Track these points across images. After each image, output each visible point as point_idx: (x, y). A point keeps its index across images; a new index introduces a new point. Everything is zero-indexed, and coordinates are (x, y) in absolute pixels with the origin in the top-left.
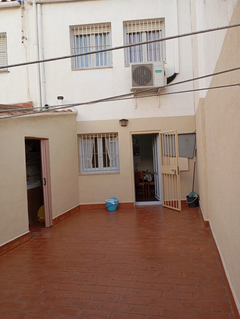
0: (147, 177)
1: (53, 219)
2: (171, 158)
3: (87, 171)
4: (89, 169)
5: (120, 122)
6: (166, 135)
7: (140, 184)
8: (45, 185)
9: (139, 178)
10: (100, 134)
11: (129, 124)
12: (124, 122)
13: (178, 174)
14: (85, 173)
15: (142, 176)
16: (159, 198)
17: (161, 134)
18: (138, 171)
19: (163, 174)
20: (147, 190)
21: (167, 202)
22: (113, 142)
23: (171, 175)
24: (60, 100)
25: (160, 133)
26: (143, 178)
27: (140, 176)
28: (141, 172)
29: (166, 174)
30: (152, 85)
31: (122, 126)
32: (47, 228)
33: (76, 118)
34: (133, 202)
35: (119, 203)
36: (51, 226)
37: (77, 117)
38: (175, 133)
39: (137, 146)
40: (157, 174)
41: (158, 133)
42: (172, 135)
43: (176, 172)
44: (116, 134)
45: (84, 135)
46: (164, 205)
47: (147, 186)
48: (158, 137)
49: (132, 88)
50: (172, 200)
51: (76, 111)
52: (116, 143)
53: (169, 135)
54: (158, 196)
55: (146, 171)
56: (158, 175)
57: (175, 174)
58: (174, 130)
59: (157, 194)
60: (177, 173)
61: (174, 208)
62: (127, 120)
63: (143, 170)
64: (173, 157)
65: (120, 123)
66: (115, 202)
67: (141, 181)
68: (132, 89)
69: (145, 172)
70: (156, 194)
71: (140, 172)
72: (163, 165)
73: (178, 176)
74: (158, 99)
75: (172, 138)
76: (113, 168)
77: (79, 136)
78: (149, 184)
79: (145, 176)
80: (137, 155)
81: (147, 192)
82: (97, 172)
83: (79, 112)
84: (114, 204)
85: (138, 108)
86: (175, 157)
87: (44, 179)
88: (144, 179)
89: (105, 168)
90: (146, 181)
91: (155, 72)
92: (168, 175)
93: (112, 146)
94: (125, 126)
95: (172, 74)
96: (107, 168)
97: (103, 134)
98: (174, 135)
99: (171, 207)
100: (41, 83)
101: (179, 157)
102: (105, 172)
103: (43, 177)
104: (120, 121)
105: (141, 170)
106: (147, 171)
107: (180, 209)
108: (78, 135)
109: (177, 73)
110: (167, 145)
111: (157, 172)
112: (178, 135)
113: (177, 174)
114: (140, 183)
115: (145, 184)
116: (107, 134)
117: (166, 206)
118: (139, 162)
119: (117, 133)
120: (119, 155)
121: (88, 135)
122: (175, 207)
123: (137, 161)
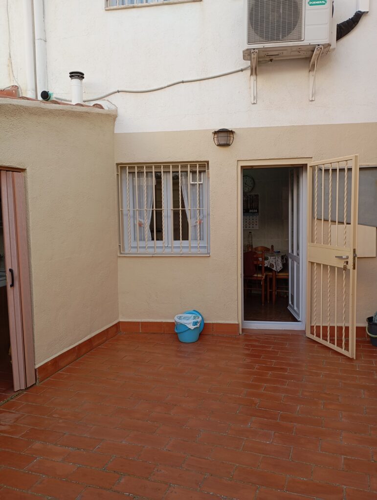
0: (273, 261)
1: (37, 366)
2: (336, 227)
3: (136, 247)
4: (142, 244)
5: (216, 136)
6: (327, 171)
7: (255, 275)
8: (12, 285)
9: (255, 262)
10: (166, 165)
11: (237, 143)
12: (224, 137)
13: (354, 268)
14: (134, 251)
15: (260, 259)
16: (298, 315)
17: (313, 167)
18: (254, 247)
19: (312, 263)
20: (271, 288)
21: (318, 327)
22: (198, 183)
23: (333, 268)
24: (76, 81)
25: (310, 163)
26: (263, 263)
27: (257, 259)
28: (259, 249)
29: (319, 265)
30: (299, 39)
31: (219, 145)
32: (17, 393)
33: (114, 125)
34: (237, 323)
35: (205, 325)
36: (29, 385)
37: (116, 123)
38: (351, 164)
39: (253, 194)
40: (297, 259)
41: (306, 165)
42: (342, 170)
43: (347, 263)
44: (204, 166)
45: (131, 166)
46: (309, 335)
47: (271, 279)
48: (304, 174)
49: (247, 46)
50: (331, 325)
51: (113, 108)
52: (204, 185)
53: (334, 170)
54: (295, 308)
55: (270, 247)
56: (299, 263)
57: (345, 268)
58: (352, 156)
59: (293, 303)
60: (350, 266)
61: (335, 347)
62: (232, 132)
63: (263, 245)
64: (341, 223)
65: (215, 139)
66: (195, 323)
67: (259, 269)
68: (247, 50)
69: (267, 250)
70: (290, 303)
71: (256, 249)
72: (312, 241)
73: (353, 274)
74: (312, 78)
75: (342, 178)
76: (194, 244)
77: (121, 167)
78: (276, 275)
79: (266, 259)
80: (253, 213)
81: (271, 293)
82: (159, 251)
83: (121, 112)
84: (192, 327)
85: (258, 102)
86: (348, 223)
87: (11, 270)
88: (266, 266)
89: (177, 243)
90: (268, 269)
91: (307, 5)
92: (325, 266)
93: (194, 194)
94: (227, 145)
95: (350, 15)
96: (181, 243)
97: (175, 164)
98: (350, 170)
99: (328, 344)
100: (36, 41)
101: (358, 224)
102: (175, 250)
103: (8, 267)
104: (215, 133)
105: (261, 245)
106: (272, 246)
107: (352, 354)
108: (117, 164)
109: (363, 10)
110: (326, 194)
111: (295, 254)
112: (361, 169)
113: (352, 267)
114: (255, 273)
115: (266, 276)
116: (184, 164)
117: (314, 337)
118: (257, 227)
119: (208, 162)
120: (208, 215)
121: (140, 165)
122: (340, 345)
123: (251, 226)
